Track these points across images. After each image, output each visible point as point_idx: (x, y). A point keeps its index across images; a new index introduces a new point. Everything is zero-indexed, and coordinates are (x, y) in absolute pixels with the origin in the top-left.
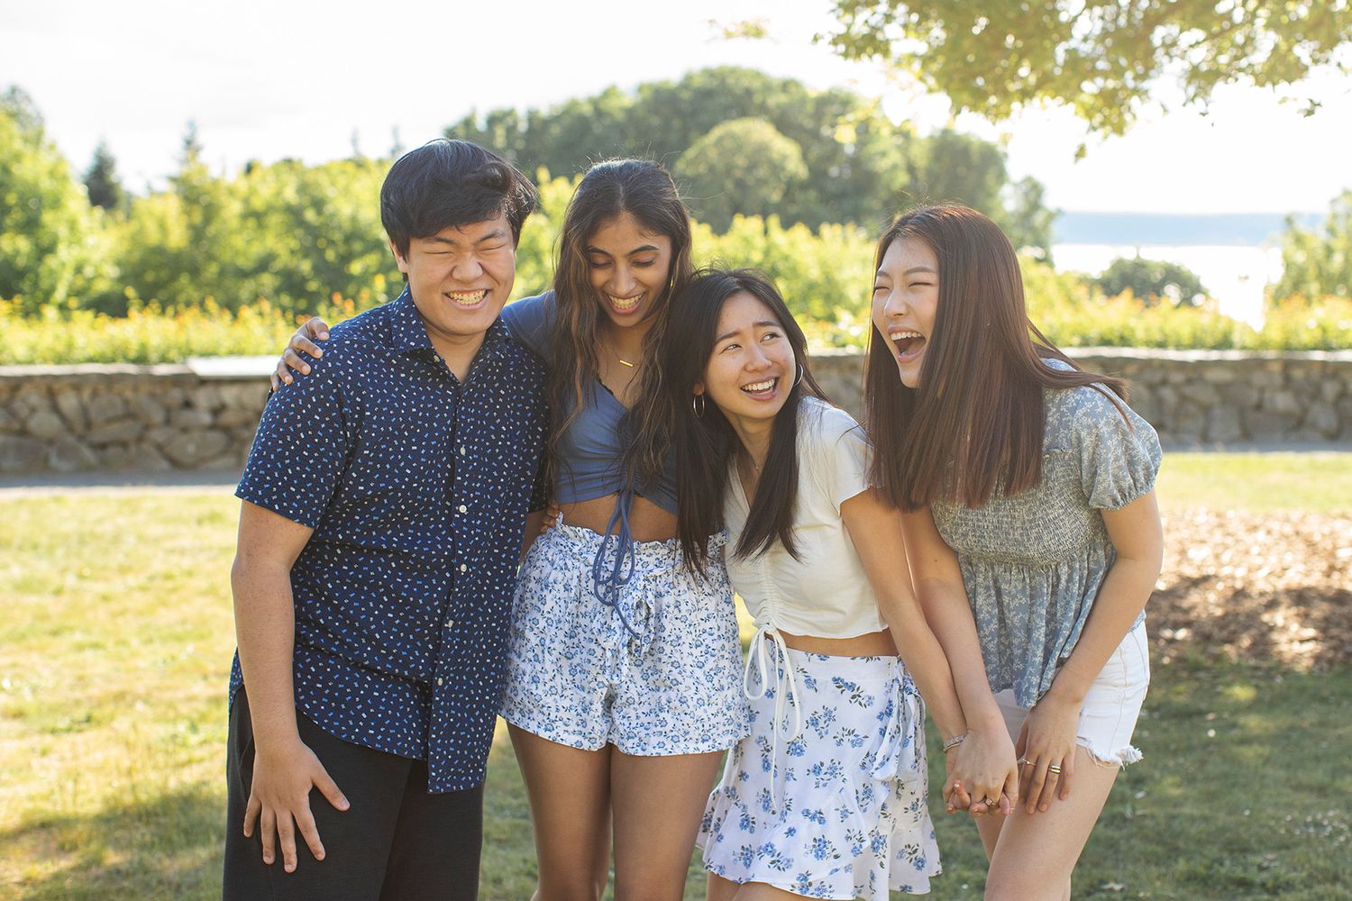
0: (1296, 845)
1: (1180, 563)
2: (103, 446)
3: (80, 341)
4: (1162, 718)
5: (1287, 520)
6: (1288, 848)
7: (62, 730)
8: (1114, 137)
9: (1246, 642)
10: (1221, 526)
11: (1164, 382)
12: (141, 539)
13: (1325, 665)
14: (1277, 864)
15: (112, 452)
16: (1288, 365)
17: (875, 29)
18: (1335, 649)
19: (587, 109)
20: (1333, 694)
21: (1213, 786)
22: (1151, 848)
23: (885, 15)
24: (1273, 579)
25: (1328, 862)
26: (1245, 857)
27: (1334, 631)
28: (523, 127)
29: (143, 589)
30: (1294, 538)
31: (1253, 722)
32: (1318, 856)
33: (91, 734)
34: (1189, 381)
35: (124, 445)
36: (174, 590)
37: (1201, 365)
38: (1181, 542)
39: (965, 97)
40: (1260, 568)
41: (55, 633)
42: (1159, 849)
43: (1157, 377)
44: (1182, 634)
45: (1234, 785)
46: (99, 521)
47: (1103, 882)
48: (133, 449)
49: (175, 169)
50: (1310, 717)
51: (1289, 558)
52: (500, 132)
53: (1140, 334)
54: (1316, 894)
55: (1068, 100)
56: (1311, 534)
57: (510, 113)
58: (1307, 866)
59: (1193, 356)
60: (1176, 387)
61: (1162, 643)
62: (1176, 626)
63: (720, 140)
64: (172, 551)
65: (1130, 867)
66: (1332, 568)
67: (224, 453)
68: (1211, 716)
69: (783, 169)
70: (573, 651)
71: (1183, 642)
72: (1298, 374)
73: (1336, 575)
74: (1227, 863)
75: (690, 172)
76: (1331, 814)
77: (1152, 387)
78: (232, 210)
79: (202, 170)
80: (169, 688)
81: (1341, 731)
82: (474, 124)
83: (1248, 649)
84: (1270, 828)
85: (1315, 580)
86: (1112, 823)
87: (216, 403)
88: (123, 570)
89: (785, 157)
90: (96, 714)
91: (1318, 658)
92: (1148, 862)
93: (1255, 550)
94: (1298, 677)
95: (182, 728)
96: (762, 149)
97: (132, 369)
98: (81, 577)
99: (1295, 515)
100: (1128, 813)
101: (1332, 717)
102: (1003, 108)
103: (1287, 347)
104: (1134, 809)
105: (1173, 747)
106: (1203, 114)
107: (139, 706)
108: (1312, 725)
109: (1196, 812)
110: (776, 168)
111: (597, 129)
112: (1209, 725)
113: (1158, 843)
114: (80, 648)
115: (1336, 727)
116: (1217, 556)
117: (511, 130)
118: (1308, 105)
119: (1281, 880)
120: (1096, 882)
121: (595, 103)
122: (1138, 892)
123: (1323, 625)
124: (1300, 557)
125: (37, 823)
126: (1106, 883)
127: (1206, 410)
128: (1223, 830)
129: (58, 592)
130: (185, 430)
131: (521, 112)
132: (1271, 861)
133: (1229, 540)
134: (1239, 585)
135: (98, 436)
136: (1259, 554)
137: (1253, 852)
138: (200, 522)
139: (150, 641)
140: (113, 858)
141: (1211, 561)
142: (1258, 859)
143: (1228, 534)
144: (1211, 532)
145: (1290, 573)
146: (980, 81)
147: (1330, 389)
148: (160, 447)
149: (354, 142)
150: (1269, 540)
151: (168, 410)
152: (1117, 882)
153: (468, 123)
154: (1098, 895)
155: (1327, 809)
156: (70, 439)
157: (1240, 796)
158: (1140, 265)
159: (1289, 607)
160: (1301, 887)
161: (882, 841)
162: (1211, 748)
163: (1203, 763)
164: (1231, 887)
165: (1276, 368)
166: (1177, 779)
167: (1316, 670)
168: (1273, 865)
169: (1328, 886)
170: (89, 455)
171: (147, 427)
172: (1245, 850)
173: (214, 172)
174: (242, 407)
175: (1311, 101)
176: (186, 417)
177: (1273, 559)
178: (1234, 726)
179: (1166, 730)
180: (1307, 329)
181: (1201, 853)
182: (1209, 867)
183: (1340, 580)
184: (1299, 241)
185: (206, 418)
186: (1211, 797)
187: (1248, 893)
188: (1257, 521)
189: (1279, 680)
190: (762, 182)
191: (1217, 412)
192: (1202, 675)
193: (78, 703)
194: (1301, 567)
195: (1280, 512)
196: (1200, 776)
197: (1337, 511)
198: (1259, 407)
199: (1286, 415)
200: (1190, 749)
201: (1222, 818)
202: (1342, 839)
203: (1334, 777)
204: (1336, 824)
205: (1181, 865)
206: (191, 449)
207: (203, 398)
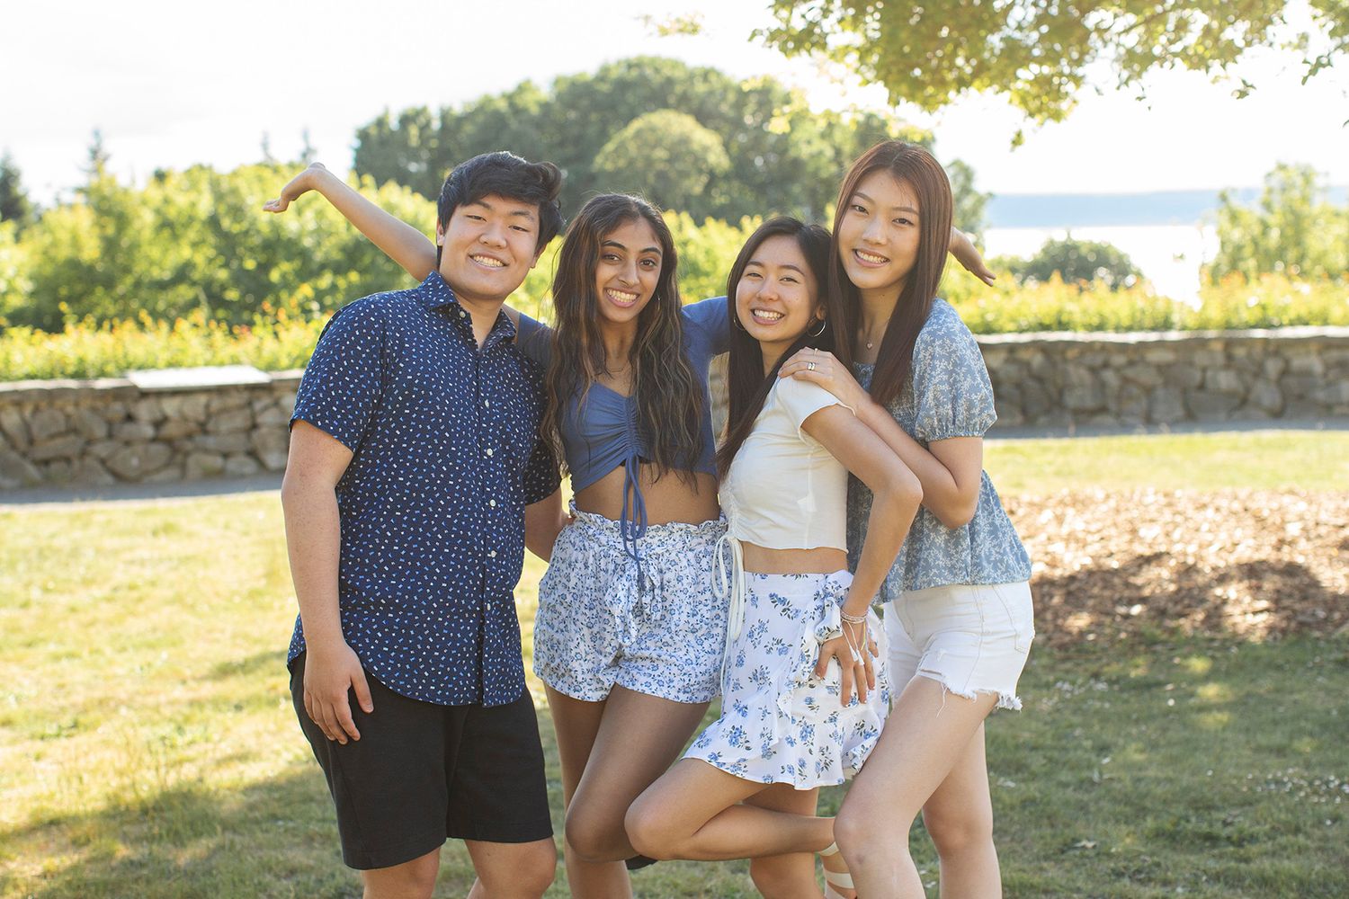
0: (1258, 801)
1: (1131, 542)
2: (46, 462)
3: (17, 358)
4: (1122, 690)
5: (1236, 498)
6: (1250, 804)
7: (51, 736)
8: (1050, 123)
9: (1200, 616)
10: (1170, 505)
11: (1106, 365)
12: (99, 551)
13: (1279, 635)
14: (1241, 819)
15: (55, 467)
16: (1229, 344)
17: (813, 24)
18: (1288, 619)
19: (502, 105)
20: (1288, 662)
21: (1175, 751)
22: (1119, 808)
23: (822, 9)
24: (1224, 554)
25: (1290, 816)
26: (1210, 814)
27: (1286, 602)
28: (436, 125)
29: (109, 600)
30: (1243, 514)
31: (1211, 691)
32: (1280, 810)
33: (82, 739)
34: (1131, 363)
35: (68, 460)
36: (140, 600)
37: (1142, 346)
38: (1131, 522)
39: (904, 88)
40: (1210, 544)
41: (29, 645)
42: (1128, 810)
43: (1099, 360)
44: (1136, 610)
45: (1196, 749)
46: (53, 536)
47: (1076, 840)
48: (76, 464)
49: (82, 180)
50: (1265, 685)
51: (1238, 534)
52: (414, 131)
53: (1078, 318)
54: (1280, 844)
55: (1005, 87)
56: (1260, 510)
57: (421, 112)
58: (1270, 820)
59: (1133, 338)
60: (1118, 369)
61: (1118, 619)
62: (1131, 603)
63: (638, 134)
64: (132, 562)
65: (1101, 826)
66: (1282, 542)
67: (167, 465)
68: (1170, 687)
69: (705, 161)
70: (593, 621)
71: (1139, 617)
72: (1240, 352)
73: (1286, 549)
74: (1193, 819)
75: (609, 166)
76: (1291, 771)
77: (1094, 370)
78: (145, 220)
79: (111, 181)
80: (150, 693)
81: (1296, 697)
82: (387, 124)
83: (1203, 622)
84: (1233, 786)
85: (1267, 554)
86: (1080, 788)
87: (158, 415)
88: (87, 582)
89: (706, 149)
90: (82, 719)
91: (1271, 629)
92: (1117, 821)
93: (1205, 527)
94: (1253, 647)
95: (167, 730)
96: (685, 141)
97: (72, 384)
98: (46, 590)
99: (1243, 494)
100: (1096, 777)
101: (1288, 684)
102: (941, 97)
103: (1228, 326)
104: (1101, 774)
105: (1134, 716)
106: (1140, 99)
107: (123, 711)
108: (1269, 692)
109: (1161, 775)
110: (698, 160)
111: (514, 124)
112: (1168, 695)
113: (1126, 804)
114: (56, 658)
115: (1292, 692)
116: (1167, 535)
117: (425, 127)
118: (1241, 86)
119: (1246, 832)
120: (1069, 841)
121: (510, 98)
122: (1110, 848)
123: (1275, 596)
124: (1250, 531)
125: (46, 820)
126: (1079, 841)
127: (1149, 391)
128: (1187, 790)
129: (25, 605)
130: (128, 443)
131: (434, 111)
132: (1235, 816)
133: (1179, 519)
134: (1191, 561)
135: (41, 452)
136: (1210, 531)
137: (1217, 809)
138: (155, 533)
139: (123, 650)
140: (122, 851)
141: (1161, 539)
142: (1223, 816)
143: (1179, 513)
144: (1160, 511)
145: (1240, 548)
146: (917, 72)
147: (1273, 367)
148: (103, 462)
149: (265, 146)
150: (1218, 518)
151: (110, 423)
152: (1089, 840)
153: (381, 123)
154: (1071, 853)
155: (1286, 768)
156: (14, 456)
157: (1202, 758)
158: (1069, 248)
159: (1241, 581)
160: (1265, 839)
161: (809, 730)
162: (1171, 717)
163: (1165, 730)
164: (1197, 842)
165: (1218, 347)
166: (1141, 745)
167: (1270, 638)
168: (1236, 820)
169: (1291, 838)
170: (32, 471)
171: (90, 442)
172: (1210, 808)
173: (122, 181)
174: (184, 419)
175: (1244, 82)
176: (128, 429)
177: (1223, 536)
178: (1192, 695)
179: (1126, 701)
180: (1248, 308)
181: (1168, 812)
182: (1176, 824)
183: (1290, 553)
184: (1234, 217)
185: (149, 431)
186: (1173, 760)
187: (1214, 846)
188: (1206, 499)
189: (1234, 650)
190: (684, 175)
191: (1160, 393)
192: (1159, 648)
193: (63, 710)
194: (1251, 542)
195: (1228, 490)
196: (1162, 742)
197: (1284, 487)
198: (1202, 387)
199: (1230, 394)
200: (1151, 718)
201: (1186, 780)
202: (1302, 794)
203: (1291, 738)
204: (1295, 781)
205: (1150, 823)
206: (135, 462)
207: (144, 411)
